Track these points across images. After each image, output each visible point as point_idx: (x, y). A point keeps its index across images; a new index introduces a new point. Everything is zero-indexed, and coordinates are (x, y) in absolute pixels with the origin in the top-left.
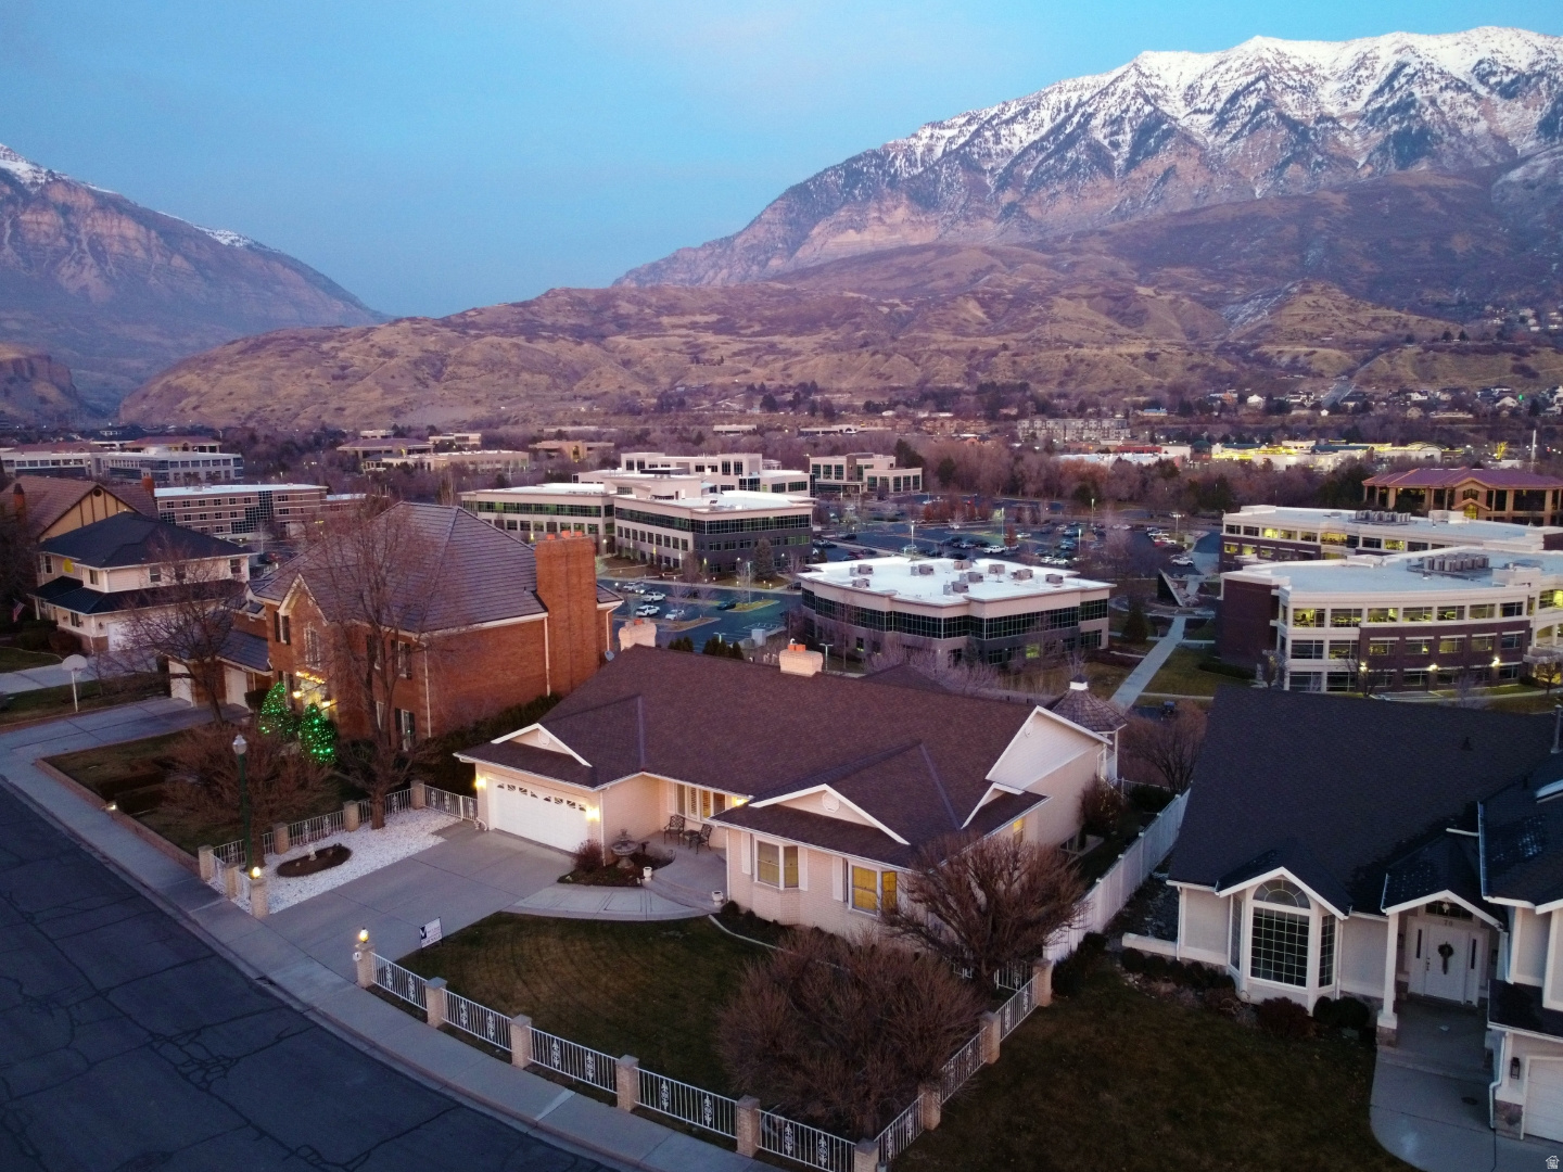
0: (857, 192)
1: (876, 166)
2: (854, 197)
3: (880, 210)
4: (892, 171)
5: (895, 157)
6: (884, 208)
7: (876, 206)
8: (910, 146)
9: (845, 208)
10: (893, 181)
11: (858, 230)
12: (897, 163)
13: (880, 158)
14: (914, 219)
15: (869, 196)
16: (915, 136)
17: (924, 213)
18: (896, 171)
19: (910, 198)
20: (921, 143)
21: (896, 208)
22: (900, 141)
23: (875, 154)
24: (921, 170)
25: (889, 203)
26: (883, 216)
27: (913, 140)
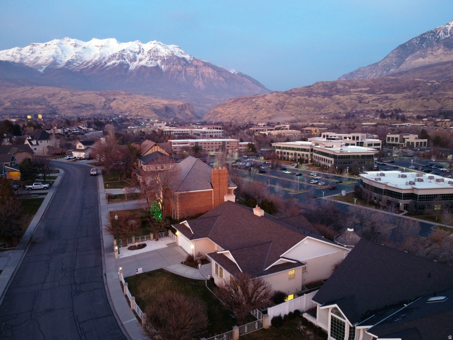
0: (424, 45)
1: (432, 36)
2: (423, 47)
3: (432, 51)
5: (440, 32)
6: (434, 50)
7: (431, 49)
8: (445, 28)
9: (419, 51)
10: (438, 41)
11: (423, 57)
12: (440, 34)
13: (434, 33)
14: (445, 52)
15: (428, 46)
16: (448, 24)
17: (449, 50)
18: (439, 37)
19: (444, 45)
20: (450, 26)
21: (438, 49)
22: (441, 27)
23: (432, 32)
24: (449, 36)
25: (436, 48)
26: (433, 52)
27: (447, 26)
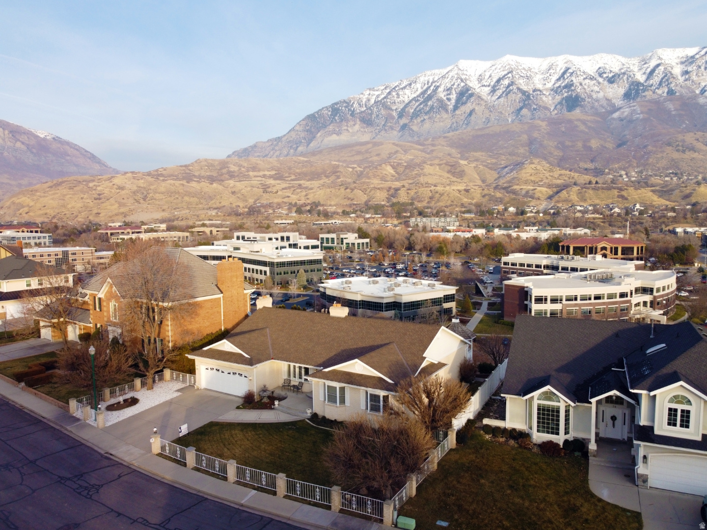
0: (337, 118)
1: (345, 107)
2: (336, 120)
3: (347, 126)
4: (352, 109)
5: (353, 103)
6: (349, 125)
7: (346, 124)
8: (360, 98)
9: (332, 125)
10: (353, 114)
11: (339, 133)
12: (355, 106)
13: (347, 103)
14: (362, 130)
15: (342, 120)
16: (362, 94)
17: (367, 127)
18: (354, 109)
19: (361, 121)
20: (365, 97)
21: (354, 125)
22: (356, 96)
23: (345, 101)
24: (365, 109)
25: (352, 123)
26: (349, 129)
27: (362, 96)
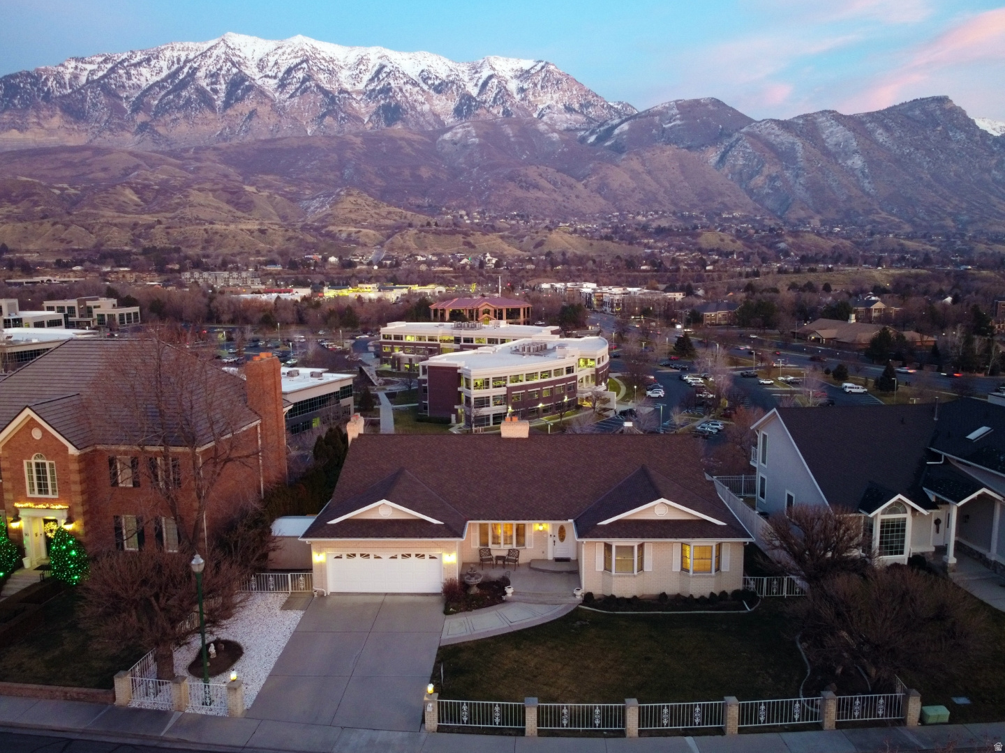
0: (16, 101)
1: (30, 83)
2: (14, 105)
3: (38, 117)
4: (46, 89)
5: (47, 79)
6: (41, 116)
7: (35, 114)
8: (58, 72)
9: (8, 112)
10: (47, 96)
11: (21, 129)
12: (49, 84)
13: (35, 78)
14: (68, 126)
15: (27, 107)
16: (62, 65)
17: (75, 123)
18: (49, 89)
19: (62, 110)
20: (68, 71)
21: (52, 117)
22: (49, 67)
23: (29, 74)
24: (70, 91)
25: (45, 113)
26: (41, 122)
27: (61, 69)
